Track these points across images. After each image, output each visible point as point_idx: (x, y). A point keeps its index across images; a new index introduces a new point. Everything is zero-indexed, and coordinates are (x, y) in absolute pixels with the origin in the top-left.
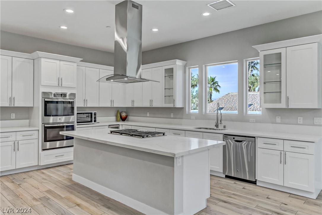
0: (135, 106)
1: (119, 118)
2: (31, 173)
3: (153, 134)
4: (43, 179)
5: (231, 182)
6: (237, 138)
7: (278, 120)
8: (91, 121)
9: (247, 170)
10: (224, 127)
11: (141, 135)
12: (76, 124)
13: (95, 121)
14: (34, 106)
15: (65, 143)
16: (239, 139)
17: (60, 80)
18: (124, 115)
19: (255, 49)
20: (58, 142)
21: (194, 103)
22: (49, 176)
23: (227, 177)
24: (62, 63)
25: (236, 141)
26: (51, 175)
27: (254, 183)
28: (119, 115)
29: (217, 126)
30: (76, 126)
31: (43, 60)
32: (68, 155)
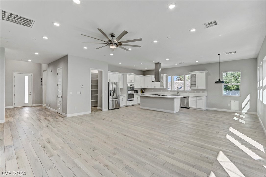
5: (183, 109)
7: (195, 92)
8: (137, 93)
9: (186, 105)
10: (180, 94)
12: (134, 93)
14: (124, 88)
15: (132, 99)
18: (143, 91)
19: (189, 73)
23: (182, 107)
24: (132, 75)
25: (184, 97)
29: (177, 94)
31: (128, 75)
32: (132, 103)
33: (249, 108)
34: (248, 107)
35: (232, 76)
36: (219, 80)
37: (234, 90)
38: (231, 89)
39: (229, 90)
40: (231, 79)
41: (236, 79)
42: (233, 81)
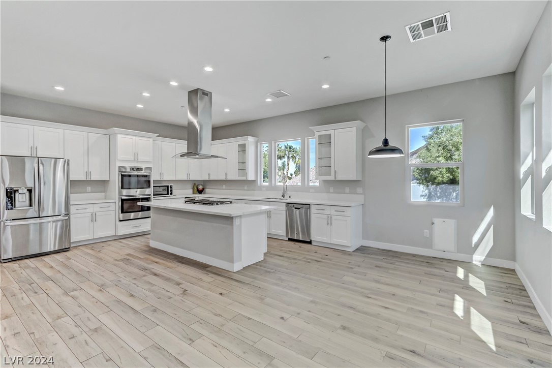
0: (211, 179)
1: (196, 191)
2: (109, 243)
3: (222, 203)
4: (122, 246)
5: (292, 243)
6: (296, 206)
8: (168, 194)
9: (301, 232)
10: (289, 197)
11: (210, 203)
12: (153, 196)
13: (171, 194)
14: (111, 179)
15: (140, 214)
16: (298, 206)
17: (136, 155)
18: (200, 187)
19: (311, 130)
20: (132, 214)
21: (280, 176)
22: (127, 244)
23: (290, 240)
24: (139, 138)
25: (296, 208)
26: (130, 243)
27: (310, 243)
28: (196, 188)
29: (283, 196)
30: (152, 198)
31: (119, 136)
32: (145, 225)
33: (492, 244)
34: (489, 242)
35: (441, 148)
36: (386, 142)
37: (444, 183)
38: (436, 181)
39: (432, 184)
40: (438, 157)
41: (449, 155)
42: (442, 160)
